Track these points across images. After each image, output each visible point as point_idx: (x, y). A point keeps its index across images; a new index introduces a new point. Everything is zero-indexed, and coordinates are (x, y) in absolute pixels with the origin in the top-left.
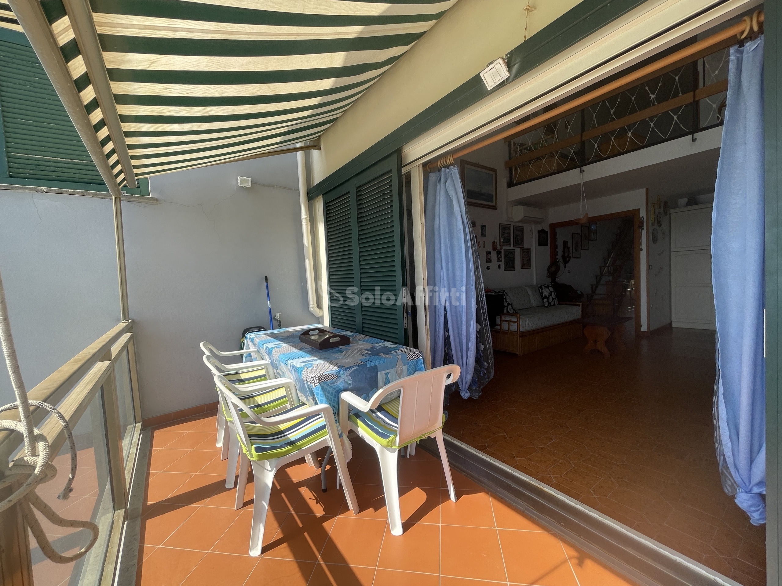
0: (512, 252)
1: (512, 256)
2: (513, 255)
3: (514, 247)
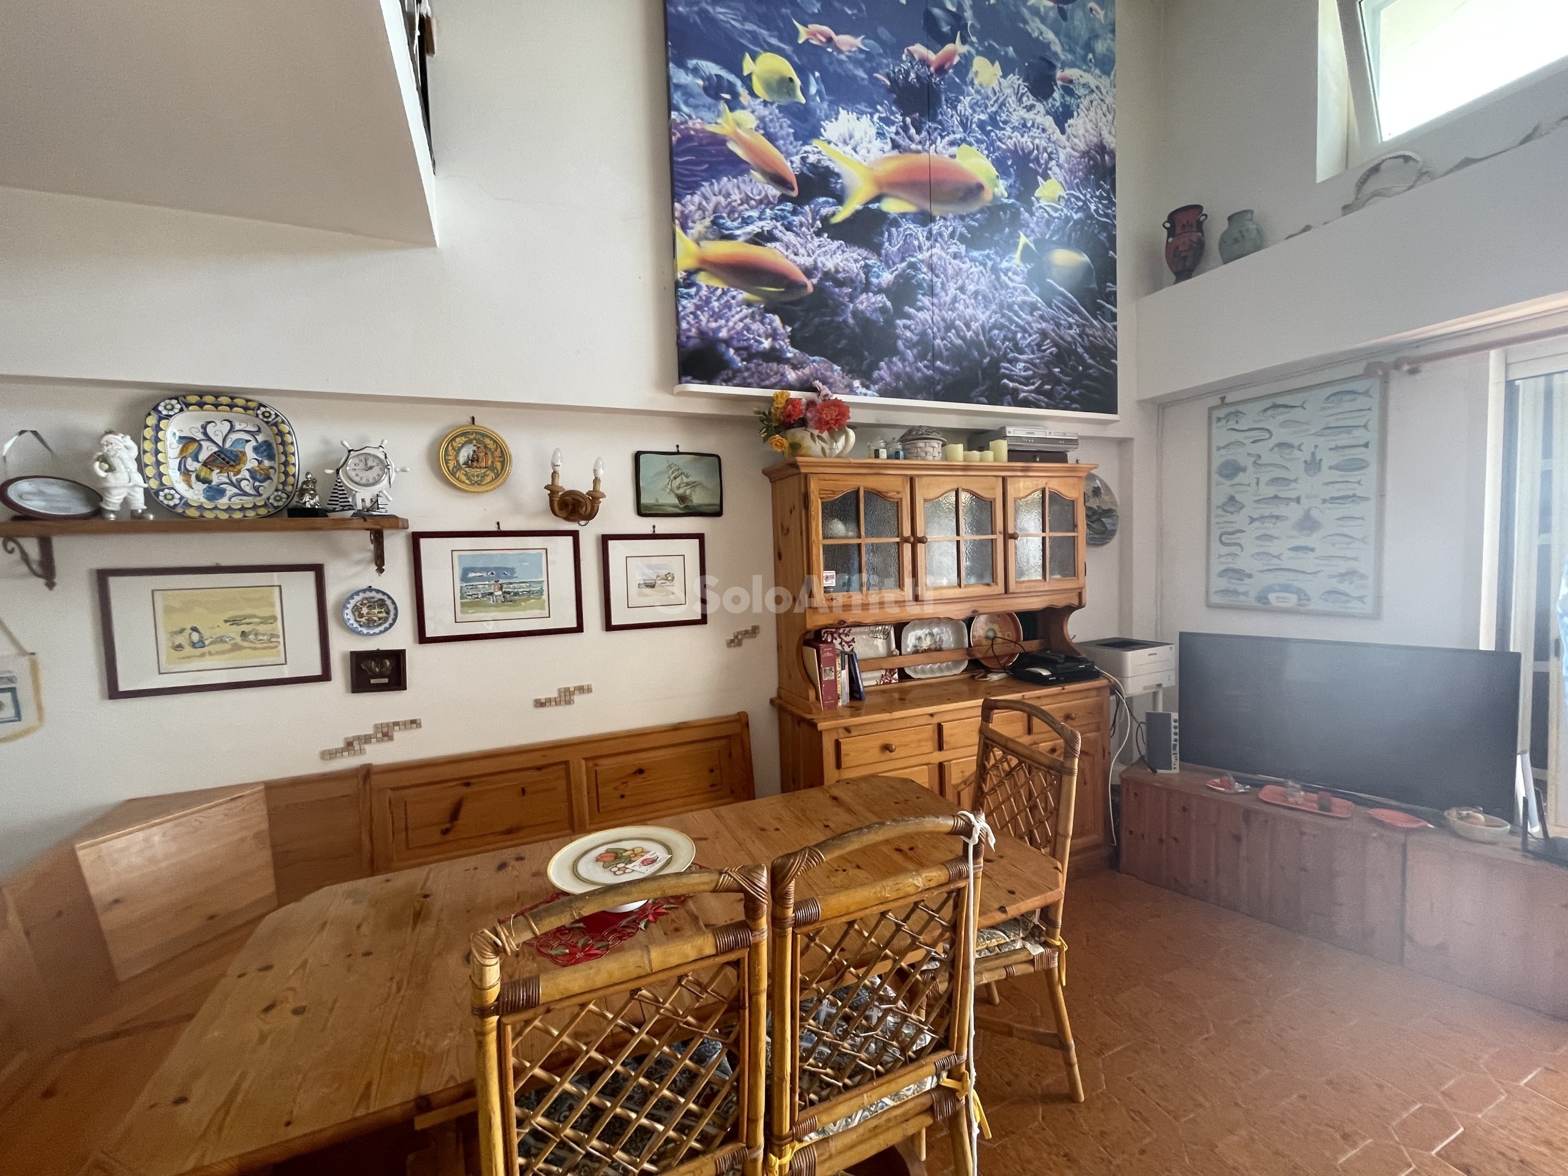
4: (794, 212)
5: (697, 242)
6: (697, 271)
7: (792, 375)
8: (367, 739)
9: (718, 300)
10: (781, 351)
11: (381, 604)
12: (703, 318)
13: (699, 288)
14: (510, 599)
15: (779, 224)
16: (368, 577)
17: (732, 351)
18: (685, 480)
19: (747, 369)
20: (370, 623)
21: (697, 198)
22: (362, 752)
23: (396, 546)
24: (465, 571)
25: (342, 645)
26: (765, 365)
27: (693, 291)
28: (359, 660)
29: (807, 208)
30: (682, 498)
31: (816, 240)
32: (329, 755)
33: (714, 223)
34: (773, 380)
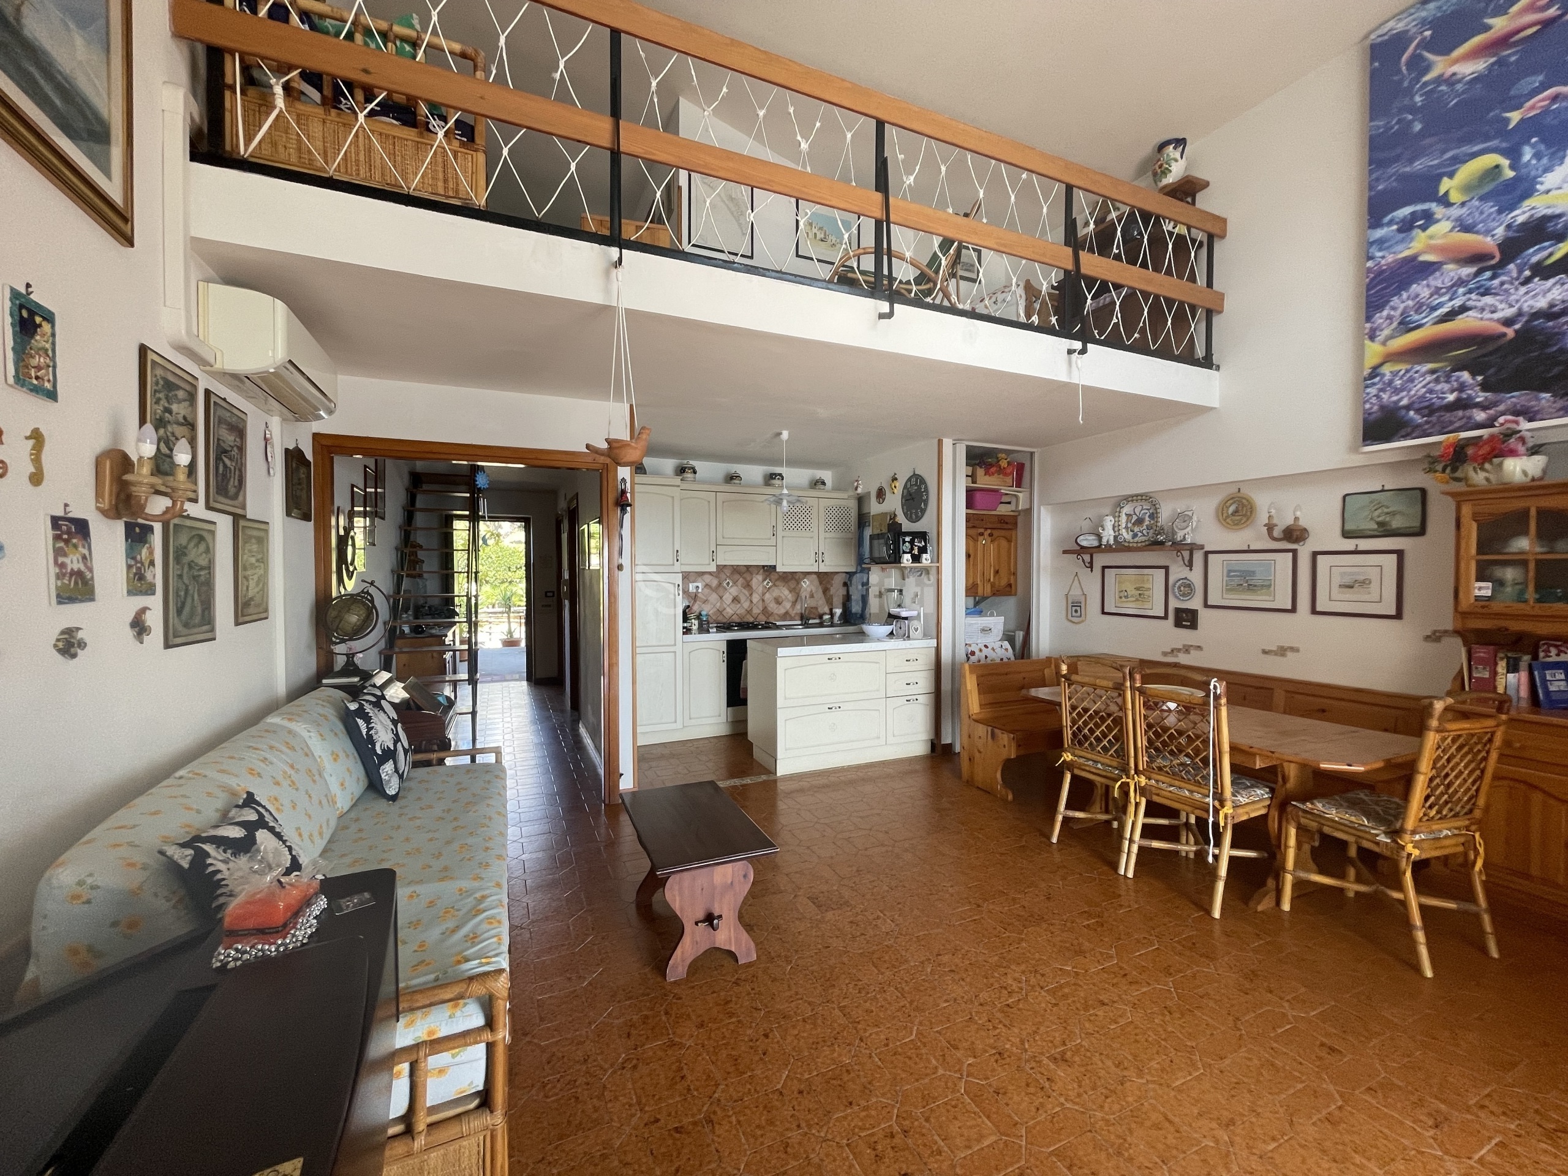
0: (202, 536)
1: (203, 561)
2: (208, 550)
3: (209, 507)
4: (1493, 278)
5: (1384, 343)
6: (1381, 364)
7: (1480, 416)
8: (1179, 650)
9: (1401, 378)
10: (1470, 397)
11: (1189, 586)
12: (1385, 396)
13: (1383, 375)
14: (1252, 588)
15: (1473, 296)
16: (1184, 572)
17: (1412, 413)
18: (1386, 510)
19: (1427, 422)
20: (1184, 595)
21: (1385, 313)
22: (1177, 656)
23: (1198, 557)
24: (1229, 571)
25: (1174, 604)
26: (1448, 415)
27: (1377, 379)
28: (1178, 611)
29: (1512, 266)
30: (1381, 524)
31: (1523, 290)
32: (1165, 654)
33: (1400, 323)
34: (1457, 425)
